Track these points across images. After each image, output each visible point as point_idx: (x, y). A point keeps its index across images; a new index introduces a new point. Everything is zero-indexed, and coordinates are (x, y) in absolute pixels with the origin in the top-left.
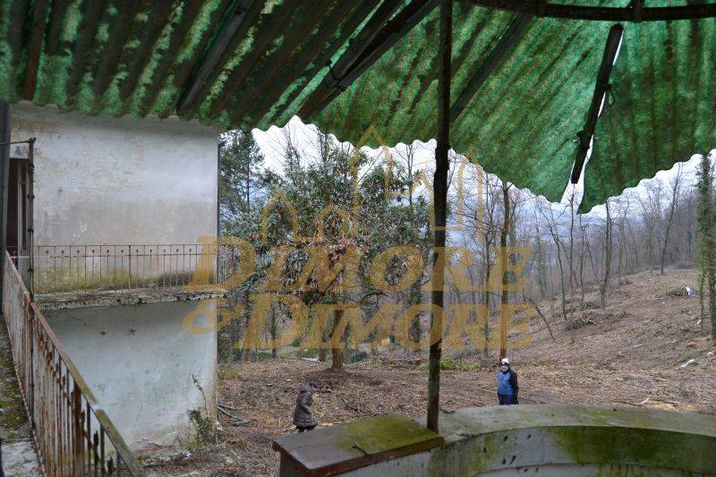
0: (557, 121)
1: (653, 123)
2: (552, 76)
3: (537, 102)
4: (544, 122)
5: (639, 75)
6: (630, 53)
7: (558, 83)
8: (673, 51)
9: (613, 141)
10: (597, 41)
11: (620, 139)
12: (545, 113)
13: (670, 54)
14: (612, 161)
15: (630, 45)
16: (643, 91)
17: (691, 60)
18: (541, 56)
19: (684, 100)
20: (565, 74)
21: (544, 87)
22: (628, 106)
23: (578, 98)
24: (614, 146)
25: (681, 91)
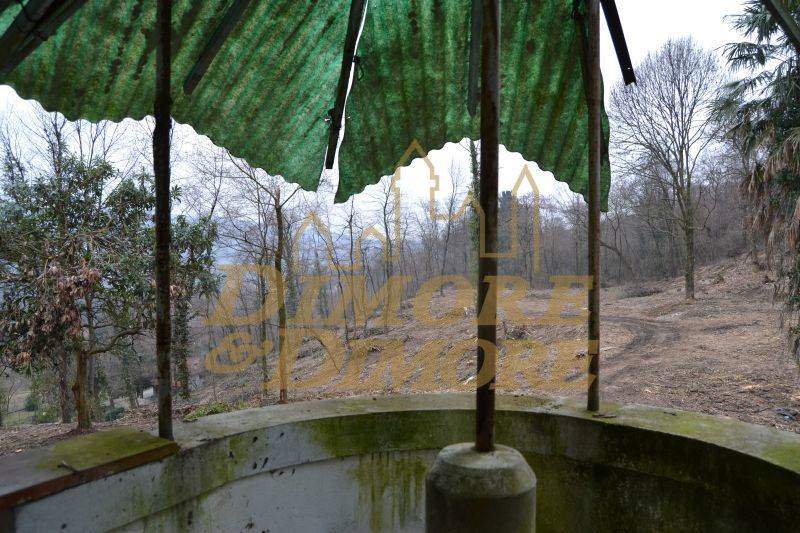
0: (306, 96)
1: (404, 103)
2: (298, 43)
3: (284, 73)
4: (292, 98)
5: (387, 49)
6: (377, 23)
7: (304, 52)
8: (418, 25)
9: (366, 121)
10: (342, 6)
11: (373, 121)
12: (293, 87)
13: (415, 29)
14: (367, 144)
15: (376, 15)
16: (392, 67)
17: (435, 37)
18: (284, 19)
19: (433, 80)
20: (311, 42)
21: (290, 57)
22: (378, 83)
23: (326, 70)
24: (367, 128)
25: (429, 71)
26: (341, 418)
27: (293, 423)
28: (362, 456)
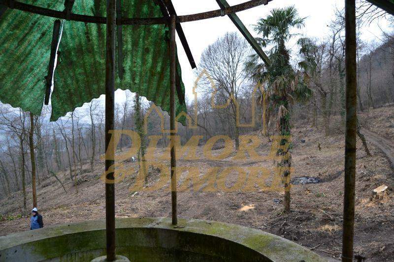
0: (32, 69)
1: (85, 73)
2: (26, 43)
3: (19, 57)
4: (24, 70)
5: (75, 48)
6: (68, 36)
7: (29, 48)
8: (90, 38)
9: (65, 82)
10: (49, 27)
11: (69, 82)
12: (24, 64)
13: (89, 39)
14: (67, 93)
15: (68, 32)
16: (78, 57)
17: (100, 44)
18: (18, 31)
19: (100, 63)
20: (33, 43)
21: (22, 48)
22: (71, 63)
23: (42, 57)
24: (66, 85)
25: (98, 59)
26: (49, 239)
27: (22, 244)
28: (61, 256)
